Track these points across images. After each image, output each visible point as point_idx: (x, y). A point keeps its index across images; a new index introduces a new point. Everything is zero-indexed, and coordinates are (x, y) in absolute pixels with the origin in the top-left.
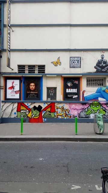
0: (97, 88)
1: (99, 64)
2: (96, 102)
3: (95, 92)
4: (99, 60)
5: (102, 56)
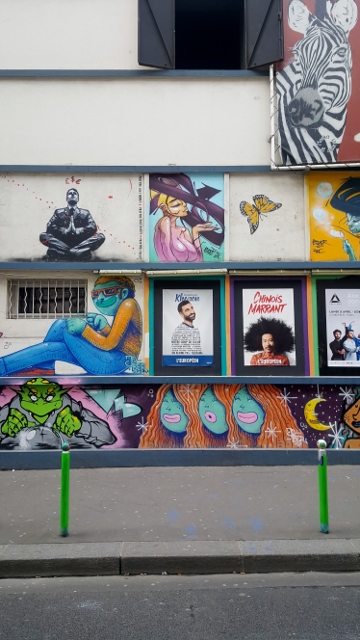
4: (59, 212)
5: (70, 196)
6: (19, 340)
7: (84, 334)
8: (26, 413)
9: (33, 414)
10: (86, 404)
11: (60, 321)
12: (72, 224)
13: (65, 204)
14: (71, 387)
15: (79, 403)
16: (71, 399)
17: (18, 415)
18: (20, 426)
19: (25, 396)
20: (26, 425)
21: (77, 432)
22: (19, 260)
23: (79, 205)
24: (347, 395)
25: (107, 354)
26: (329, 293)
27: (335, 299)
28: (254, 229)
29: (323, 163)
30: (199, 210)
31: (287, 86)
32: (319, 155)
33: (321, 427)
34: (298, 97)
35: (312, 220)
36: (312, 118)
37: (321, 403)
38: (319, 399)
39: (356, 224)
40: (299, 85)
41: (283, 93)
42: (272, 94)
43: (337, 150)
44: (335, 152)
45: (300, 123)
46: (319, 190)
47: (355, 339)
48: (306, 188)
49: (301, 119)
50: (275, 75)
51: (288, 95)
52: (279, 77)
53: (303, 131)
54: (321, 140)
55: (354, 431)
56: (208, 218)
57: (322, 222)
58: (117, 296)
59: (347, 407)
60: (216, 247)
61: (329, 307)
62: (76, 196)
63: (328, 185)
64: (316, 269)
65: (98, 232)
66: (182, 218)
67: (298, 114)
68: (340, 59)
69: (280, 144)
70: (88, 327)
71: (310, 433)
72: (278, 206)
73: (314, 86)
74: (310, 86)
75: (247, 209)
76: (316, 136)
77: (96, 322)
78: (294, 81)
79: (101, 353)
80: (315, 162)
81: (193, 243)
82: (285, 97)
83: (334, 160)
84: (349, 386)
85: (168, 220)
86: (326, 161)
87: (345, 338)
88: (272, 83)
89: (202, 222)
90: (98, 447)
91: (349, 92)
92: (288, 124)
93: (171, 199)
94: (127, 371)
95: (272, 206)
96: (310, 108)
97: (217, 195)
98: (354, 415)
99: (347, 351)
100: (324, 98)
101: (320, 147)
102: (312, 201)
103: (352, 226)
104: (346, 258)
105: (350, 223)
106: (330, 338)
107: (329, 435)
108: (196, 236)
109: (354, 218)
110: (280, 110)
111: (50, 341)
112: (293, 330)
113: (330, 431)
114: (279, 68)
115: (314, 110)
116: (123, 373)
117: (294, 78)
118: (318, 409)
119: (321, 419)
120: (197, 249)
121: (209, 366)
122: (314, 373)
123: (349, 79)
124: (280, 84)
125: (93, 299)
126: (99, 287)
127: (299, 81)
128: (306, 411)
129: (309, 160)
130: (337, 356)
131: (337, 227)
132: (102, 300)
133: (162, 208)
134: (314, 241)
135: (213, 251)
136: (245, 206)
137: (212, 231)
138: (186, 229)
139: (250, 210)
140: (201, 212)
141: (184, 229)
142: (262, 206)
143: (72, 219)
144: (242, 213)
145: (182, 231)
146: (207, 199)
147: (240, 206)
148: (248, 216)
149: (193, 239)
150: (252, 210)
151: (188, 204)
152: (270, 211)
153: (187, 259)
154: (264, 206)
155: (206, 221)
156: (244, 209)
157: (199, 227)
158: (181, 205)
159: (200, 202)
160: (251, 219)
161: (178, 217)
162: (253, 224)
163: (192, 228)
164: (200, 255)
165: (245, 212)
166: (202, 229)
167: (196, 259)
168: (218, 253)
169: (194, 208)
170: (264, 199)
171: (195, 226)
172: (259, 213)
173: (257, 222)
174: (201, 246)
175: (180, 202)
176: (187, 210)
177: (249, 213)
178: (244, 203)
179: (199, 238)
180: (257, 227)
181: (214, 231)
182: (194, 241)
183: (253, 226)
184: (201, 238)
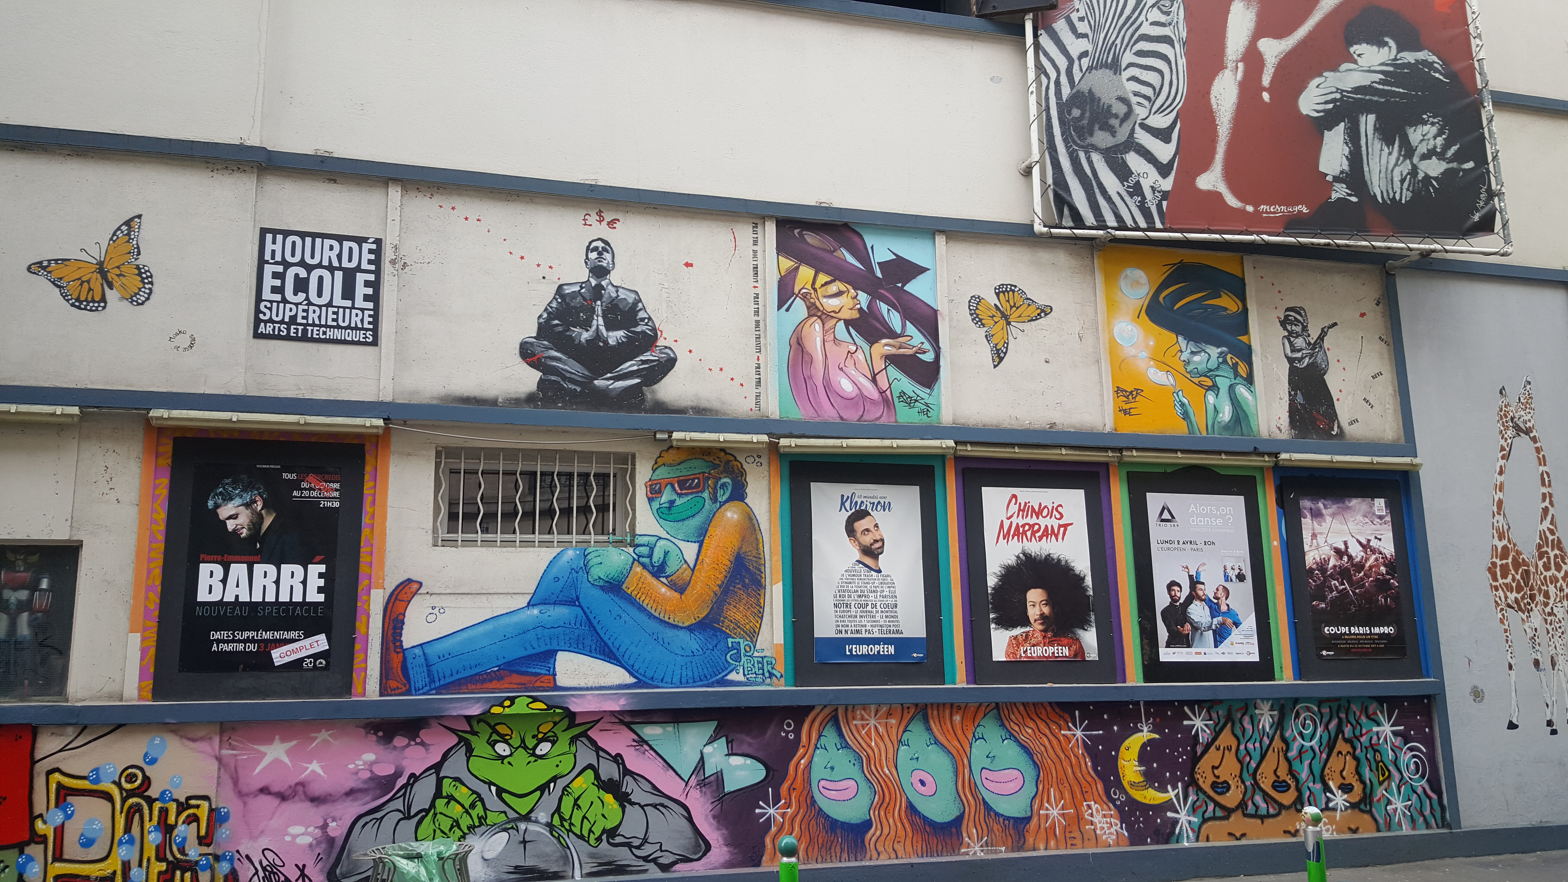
0: (546, 555)
1: (567, 325)
2: (521, 706)
3: (523, 601)
4: (568, 290)
5: (593, 255)
6: (467, 601)
7: (630, 587)
8: (482, 789)
9: (500, 791)
10: (634, 761)
11: (570, 553)
12: (599, 321)
13: (583, 274)
14: (596, 719)
15: (618, 759)
16: (598, 749)
17: (463, 794)
18: (465, 822)
19: (480, 745)
20: (482, 820)
21: (611, 833)
22: (467, 400)
23: (614, 277)
24: (1199, 723)
25: (684, 636)
26: (1155, 501)
27: (1166, 515)
28: (999, 356)
29: (1137, 229)
30: (884, 308)
31: (1062, 63)
32: (1130, 212)
33: (1151, 796)
34: (1084, 87)
35: (1113, 346)
36: (1113, 134)
37: (1150, 742)
38: (1145, 734)
39: (1197, 358)
40: (1085, 62)
41: (1053, 75)
42: (1031, 75)
43: (1165, 203)
44: (1159, 206)
45: (1089, 140)
46: (1123, 283)
47: (1208, 601)
48: (1099, 278)
49: (1091, 134)
50: (1036, 36)
51: (1064, 80)
52: (1045, 40)
53: (1096, 157)
54: (1132, 180)
55: (1217, 804)
56: (904, 326)
57: (1133, 352)
58: (706, 495)
59: (1199, 750)
60: (922, 392)
61: (1156, 531)
62: (607, 256)
63: (1139, 274)
64: (1130, 449)
65: (661, 342)
66: (848, 323)
67: (1085, 122)
68: (1163, 19)
69: (1050, 181)
70: (638, 569)
71: (1132, 813)
72: (1044, 311)
73: (1115, 66)
74: (1106, 66)
75: (983, 313)
76: (1123, 172)
77: (658, 556)
78: (1074, 53)
79: (670, 633)
80: (1123, 226)
81: (874, 380)
82: (1058, 83)
83: (1159, 225)
84: (1201, 703)
85: (818, 326)
86: (1143, 224)
87: (1189, 600)
88: (1031, 53)
89: (893, 335)
90: (665, 868)
91: (1183, 88)
92: (1065, 141)
93: (823, 278)
94: (733, 676)
95: (1032, 311)
96: (1108, 112)
97: (921, 278)
98: (1214, 768)
99: (1195, 628)
100: (1136, 94)
101: (1131, 195)
102: (1112, 305)
103: (1187, 363)
104: (1180, 428)
105: (1185, 356)
106: (1162, 600)
107: (1170, 814)
108: (879, 365)
109: (1192, 347)
110: (1048, 109)
111: (544, 603)
112: (1089, 581)
113: (1169, 806)
114: (1042, 25)
115: (1116, 116)
116: (723, 682)
117: (1076, 47)
118: (1144, 757)
119: (1152, 778)
120: (882, 393)
121: (918, 664)
122: (1134, 677)
123: (1182, 62)
124: (1046, 54)
125: (650, 500)
126: (662, 473)
127: (1084, 54)
128: (1121, 762)
129: (1111, 221)
130: (1178, 640)
131: (1163, 364)
132: (672, 502)
133: (804, 297)
134: (1118, 390)
135: (916, 401)
136: (978, 306)
137: (913, 356)
138: (857, 348)
139: (990, 316)
140: (888, 312)
141: (854, 348)
142: (1014, 309)
143: (599, 310)
144: (973, 320)
145: (849, 352)
146: (900, 285)
147: (970, 306)
148: (986, 329)
149: (874, 372)
150: (994, 316)
151: (860, 292)
152: (1029, 321)
153: (862, 416)
154: (1018, 308)
155: (899, 333)
156: (977, 312)
157: (886, 345)
158: (846, 294)
159: (885, 289)
160: (992, 336)
161: (840, 320)
162: (996, 345)
163: (871, 347)
164: (888, 407)
165: (981, 320)
166: (893, 351)
167: (881, 416)
168: (927, 405)
169: (875, 303)
170: (1016, 293)
171: (876, 342)
172: (1009, 323)
173: (1005, 342)
174: (890, 387)
175: (842, 288)
176: (859, 306)
177: (988, 322)
178: (978, 300)
179: (885, 368)
180: (1005, 353)
181: (917, 355)
182: (875, 375)
183: (998, 350)
184: (890, 369)
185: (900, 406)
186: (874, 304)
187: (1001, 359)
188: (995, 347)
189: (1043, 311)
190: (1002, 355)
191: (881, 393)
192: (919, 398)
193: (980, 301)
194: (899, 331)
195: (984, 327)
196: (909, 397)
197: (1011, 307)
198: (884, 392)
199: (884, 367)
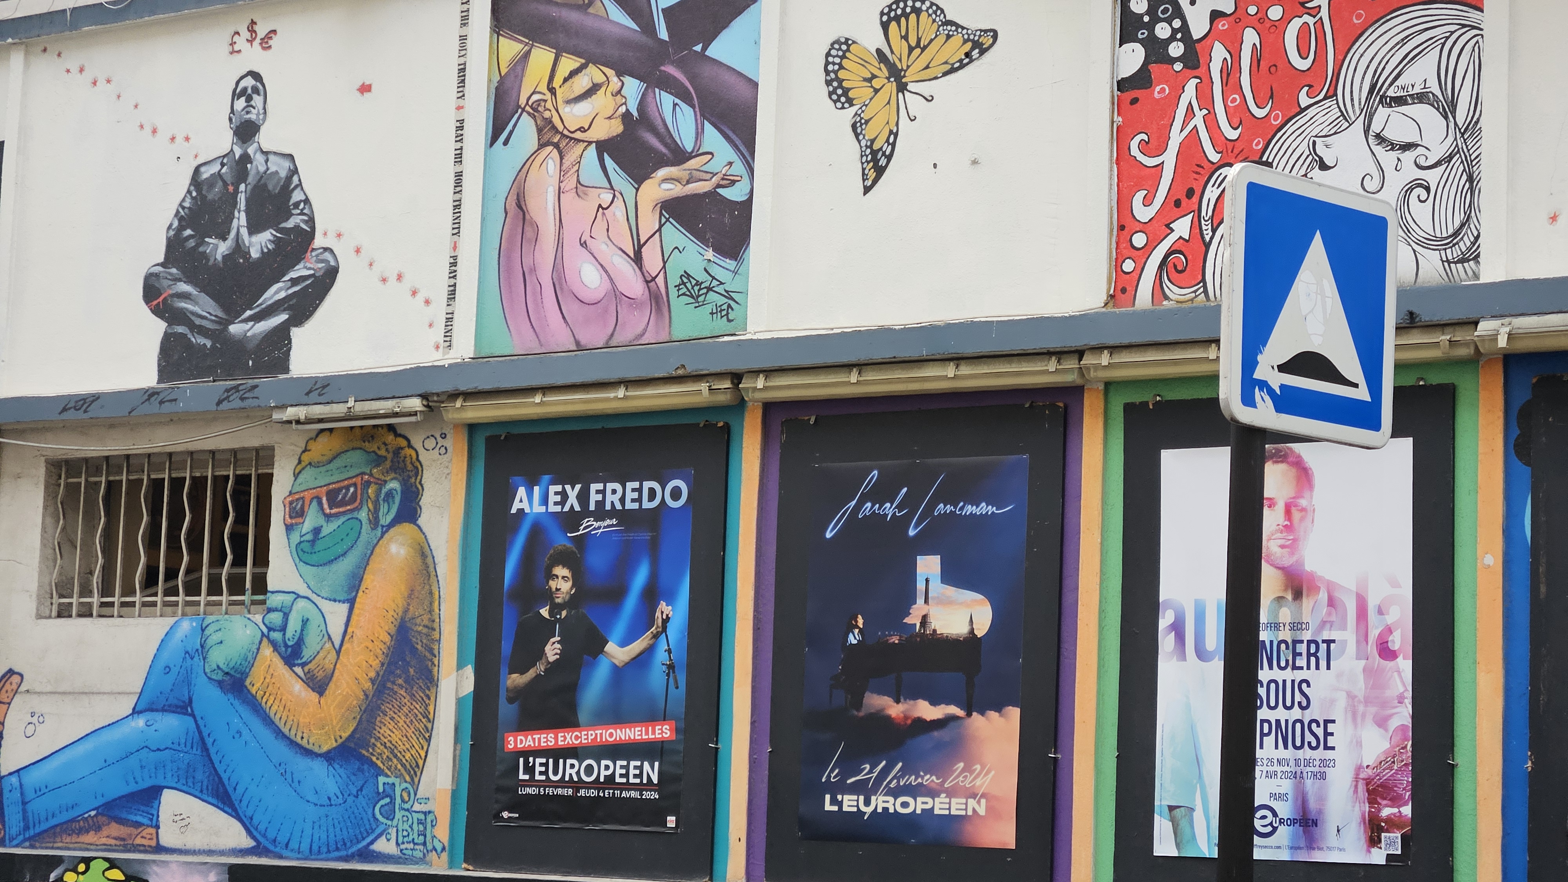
1: (201, 235)
3: (126, 706)
4: (207, 173)
5: (241, 103)
6: (66, 705)
7: (255, 683)
11: (186, 626)
12: (240, 221)
23: (266, 138)
25: (319, 768)
28: (876, 165)
30: (666, 100)
56: (699, 133)
58: (363, 515)
60: (722, 269)
62: (257, 100)
65: (319, 241)
66: (603, 147)
70: (267, 651)
72: (980, 45)
75: (852, 75)
77: (293, 626)
79: (302, 764)
81: (638, 259)
85: (552, 166)
89: (679, 156)
93: (568, 63)
95: (955, 49)
108: (649, 222)
111: (151, 709)
116: (367, 855)
120: (649, 281)
125: (289, 528)
126: (309, 477)
132: (317, 531)
133: (535, 110)
135: (709, 289)
136: (845, 62)
137: (712, 194)
138: (614, 196)
139: (865, 80)
140: (674, 109)
141: (607, 197)
142: (918, 50)
143: (242, 199)
144: (830, 94)
145: (600, 206)
146: (698, 48)
147: (827, 63)
148: (854, 109)
149: (639, 240)
150: (874, 76)
151: (628, 80)
152: (945, 74)
153: (612, 335)
154: (923, 49)
155: (689, 150)
156: (842, 74)
157: (665, 180)
158: (603, 89)
159: (672, 63)
160: (867, 122)
161: (590, 143)
162: (873, 141)
163: (637, 190)
164: (659, 309)
165: (846, 91)
166: (676, 190)
167: (645, 330)
168: (728, 295)
169: (651, 95)
170: (924, 15)
171: (647, 177)
172: (902, 88)
173: (891, 132)
174: (664, 267)
175: (599, 78)
176: (623, 109)
177: (861, 93)
178: (844, 47)
179: (659, 230)
180: (889, 158)
181: (719, 190)
182: (641, 246)
183: (874, 153)
184: (668, 228)
185: (679, 305)
186: (650, 99)
187: (880, 171)
188: (871, 147)
189: (976, 44)
190: (883, 162)
191: (647, 282)
192: (715, 283)
193: (848, 50)
194: (689, 146)
195: (851, 105)
196: (698, 283)
197: (911, 49)
198: (654, 279)
199: (657, 227)
